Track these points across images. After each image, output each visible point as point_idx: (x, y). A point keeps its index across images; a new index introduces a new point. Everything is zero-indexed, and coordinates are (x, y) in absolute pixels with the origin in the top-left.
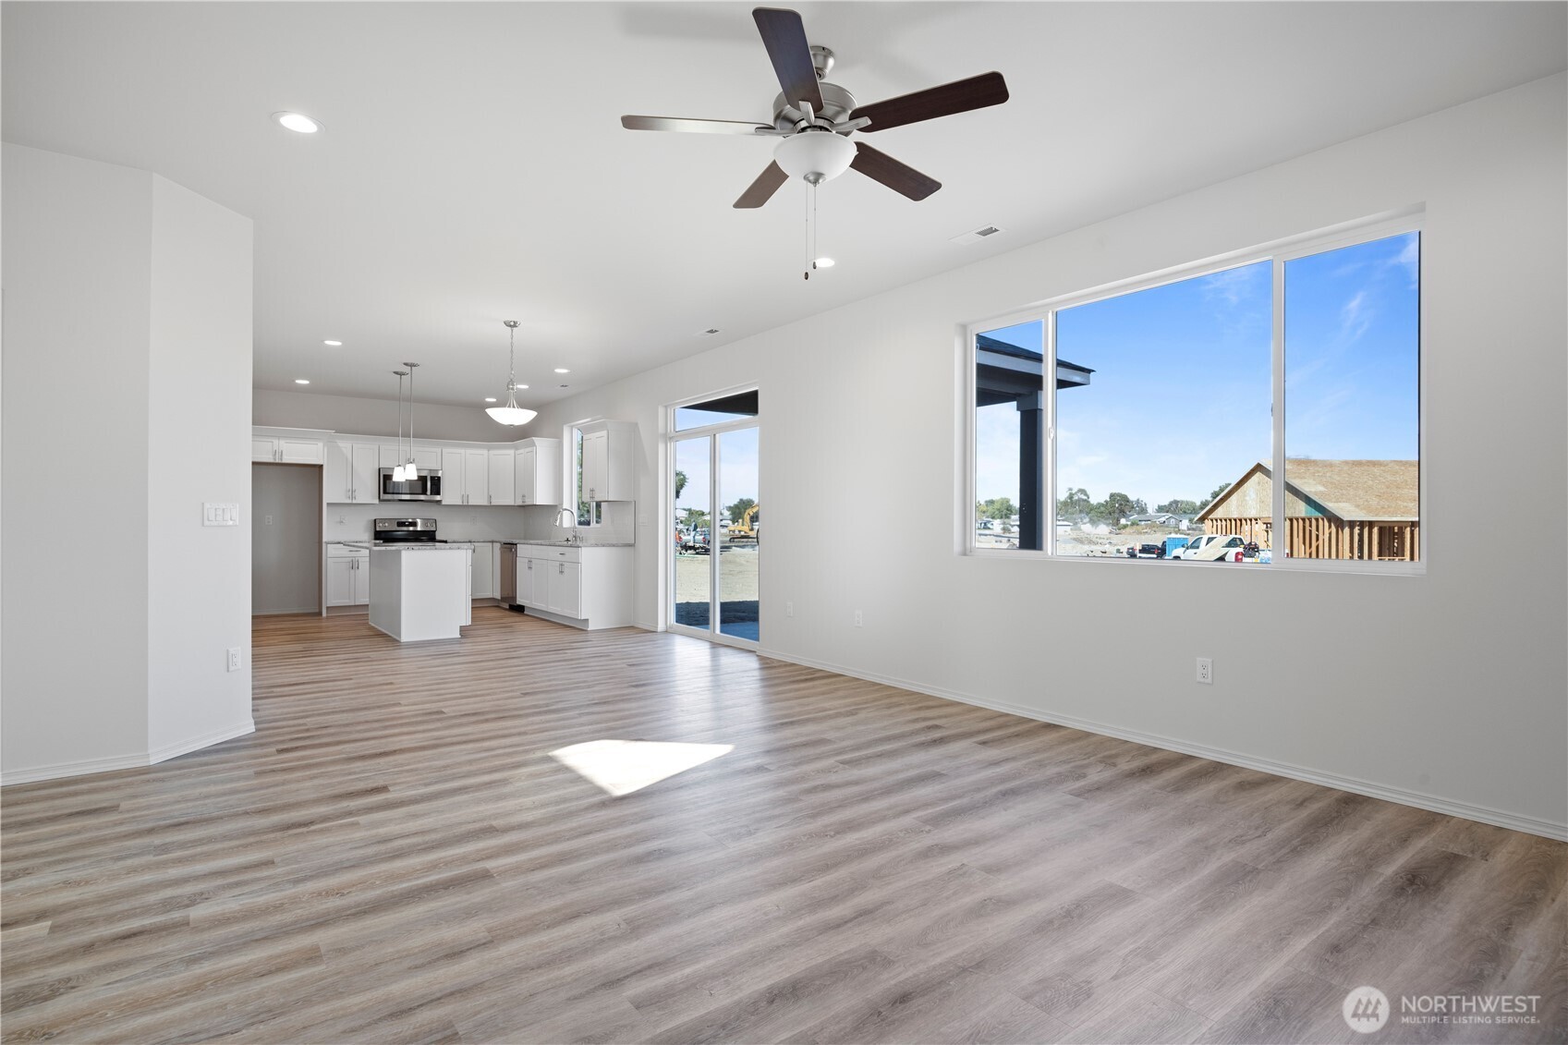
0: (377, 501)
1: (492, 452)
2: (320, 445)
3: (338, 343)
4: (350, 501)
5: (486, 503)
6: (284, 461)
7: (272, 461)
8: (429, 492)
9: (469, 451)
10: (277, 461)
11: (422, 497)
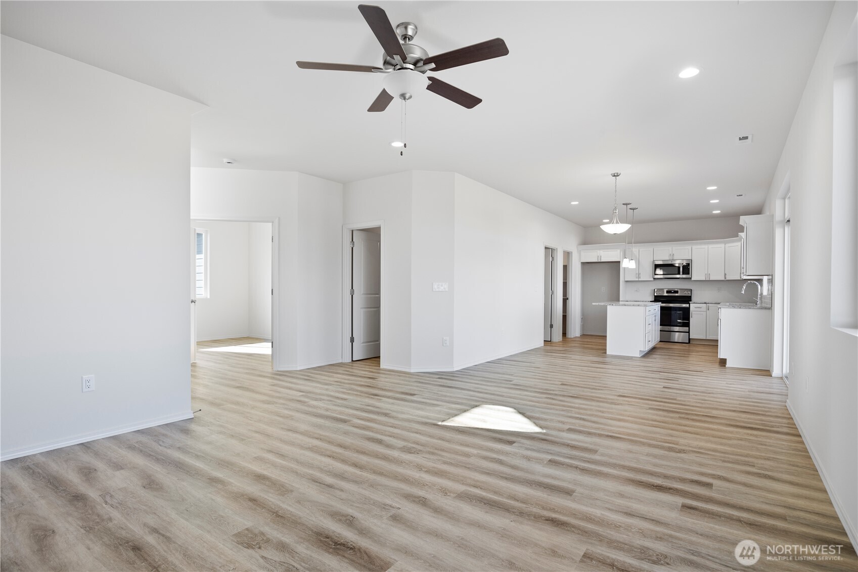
0: (652, 279)
1: (727, 245)
2: (619, 251)
3: (577, 203)
4: (637, 280)
5: (723, 279)
6: (602, 261)
7: (597, 261)
8: (681, 273)
9: (711, 246)
10: (599, 261)
11: (678, 276)
